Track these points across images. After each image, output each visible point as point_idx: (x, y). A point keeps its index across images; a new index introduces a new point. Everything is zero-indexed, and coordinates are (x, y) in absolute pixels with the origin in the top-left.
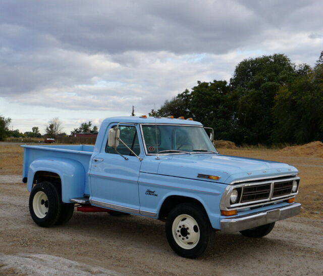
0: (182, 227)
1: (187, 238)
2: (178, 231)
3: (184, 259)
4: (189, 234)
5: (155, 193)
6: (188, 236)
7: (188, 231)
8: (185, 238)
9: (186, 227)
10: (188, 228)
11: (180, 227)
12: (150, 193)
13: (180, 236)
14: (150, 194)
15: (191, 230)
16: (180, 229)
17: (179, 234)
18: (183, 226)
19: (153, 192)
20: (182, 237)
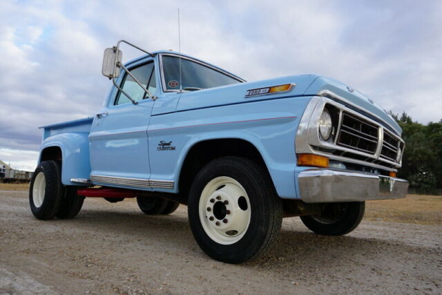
0: (216, 200)
1: (226, 221)
2: (209, 209)
3: (220, 264)
4: (229, 212)
5: (172, 145)
6: (227, 217)
7: (228, 207)
8: (221, 221)
9: (223, 201)
10: (226, 202)
11: (212, 201)
12: (165, 146)
13: (211, 219)
14: (164, 149)
15: (233, 206)
16: (211, 205)
17: (211, 214)
18: (218, 198)
19: (169, 144)
20: (216, 220)
